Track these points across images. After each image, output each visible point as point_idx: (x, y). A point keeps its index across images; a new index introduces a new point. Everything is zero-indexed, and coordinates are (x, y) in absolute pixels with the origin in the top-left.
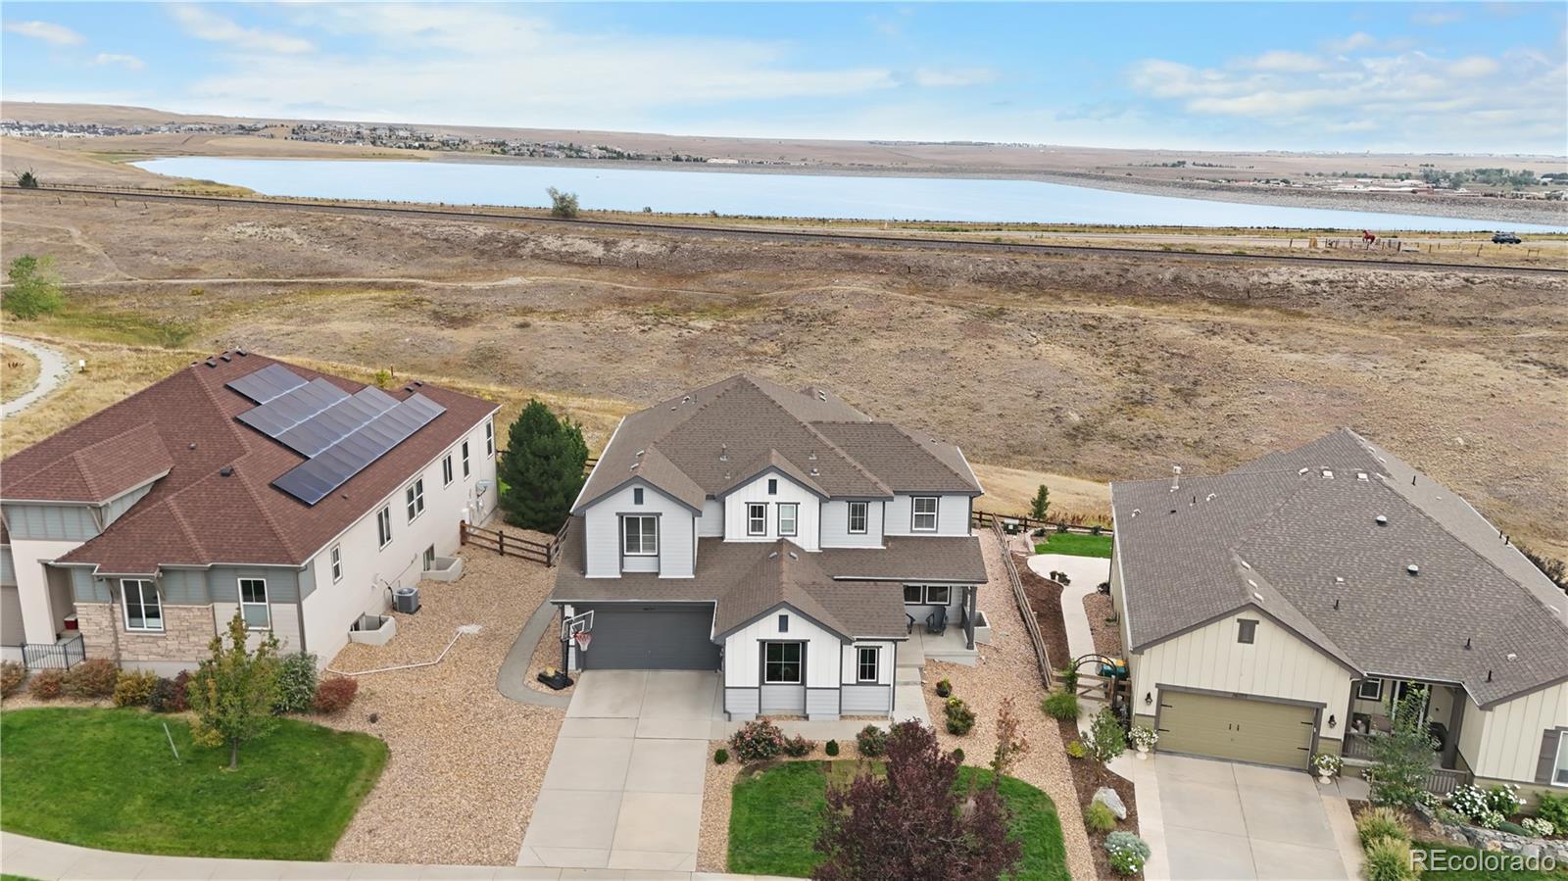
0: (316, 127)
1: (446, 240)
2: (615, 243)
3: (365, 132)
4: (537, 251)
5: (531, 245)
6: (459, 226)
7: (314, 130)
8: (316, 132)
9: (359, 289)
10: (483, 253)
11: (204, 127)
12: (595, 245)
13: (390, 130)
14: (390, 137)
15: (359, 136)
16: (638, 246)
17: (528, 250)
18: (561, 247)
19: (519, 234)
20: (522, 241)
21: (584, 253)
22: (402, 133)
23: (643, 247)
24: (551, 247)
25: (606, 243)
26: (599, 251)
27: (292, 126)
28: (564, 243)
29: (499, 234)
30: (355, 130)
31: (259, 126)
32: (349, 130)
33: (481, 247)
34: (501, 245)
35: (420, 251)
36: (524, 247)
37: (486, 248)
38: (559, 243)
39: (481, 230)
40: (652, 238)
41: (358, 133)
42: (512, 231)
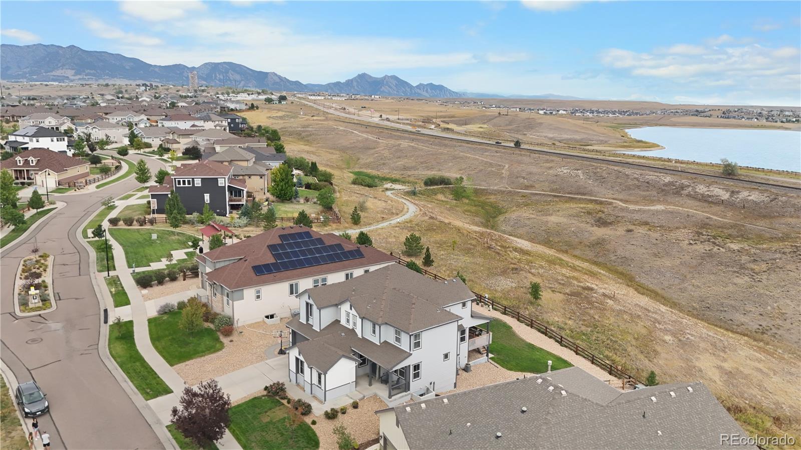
0: (736, 110)
1: (648, 183)
2: (738, 192)
3: (764, 113)
4: (691, 193)
5: (690, 189)
6: (658, 176)
7: (735, 112)
8: (736, 113)
9: (587, 202)
10: (663, 190)
11: (678, 111)
12: (726, 192)
13: (781, 111)
14: (779, 115)
15: (760, 115)
16: (751, 196)
17: (687, 191)
18: (706, 191)
19: (685, 182)
20: (686, 187)
21: (717, 196)
22: (787, 113)
23: (755, 196)
24: (701, 192)
25: (733, 192)
26: (725, 196)
27: (724, 109)
28: (709, 189)
29: (676, 182)
30: (759, 111)
31: (706, 110)
32: (755, 112)
33: (663, 188)
34: (674, 187)
35: (631, 187)
36: (686, 190)
37: (666, 188)
38: (706, 189)
39: (668, 179)
40: (762, 192)
41: (761, 113)
42: (683, 181)
